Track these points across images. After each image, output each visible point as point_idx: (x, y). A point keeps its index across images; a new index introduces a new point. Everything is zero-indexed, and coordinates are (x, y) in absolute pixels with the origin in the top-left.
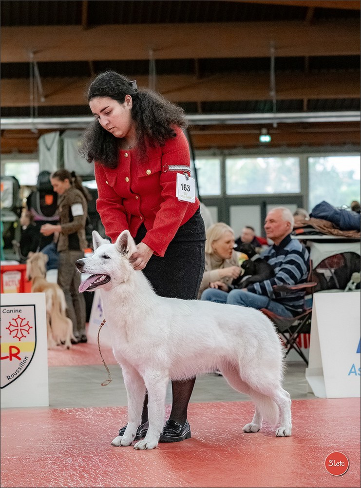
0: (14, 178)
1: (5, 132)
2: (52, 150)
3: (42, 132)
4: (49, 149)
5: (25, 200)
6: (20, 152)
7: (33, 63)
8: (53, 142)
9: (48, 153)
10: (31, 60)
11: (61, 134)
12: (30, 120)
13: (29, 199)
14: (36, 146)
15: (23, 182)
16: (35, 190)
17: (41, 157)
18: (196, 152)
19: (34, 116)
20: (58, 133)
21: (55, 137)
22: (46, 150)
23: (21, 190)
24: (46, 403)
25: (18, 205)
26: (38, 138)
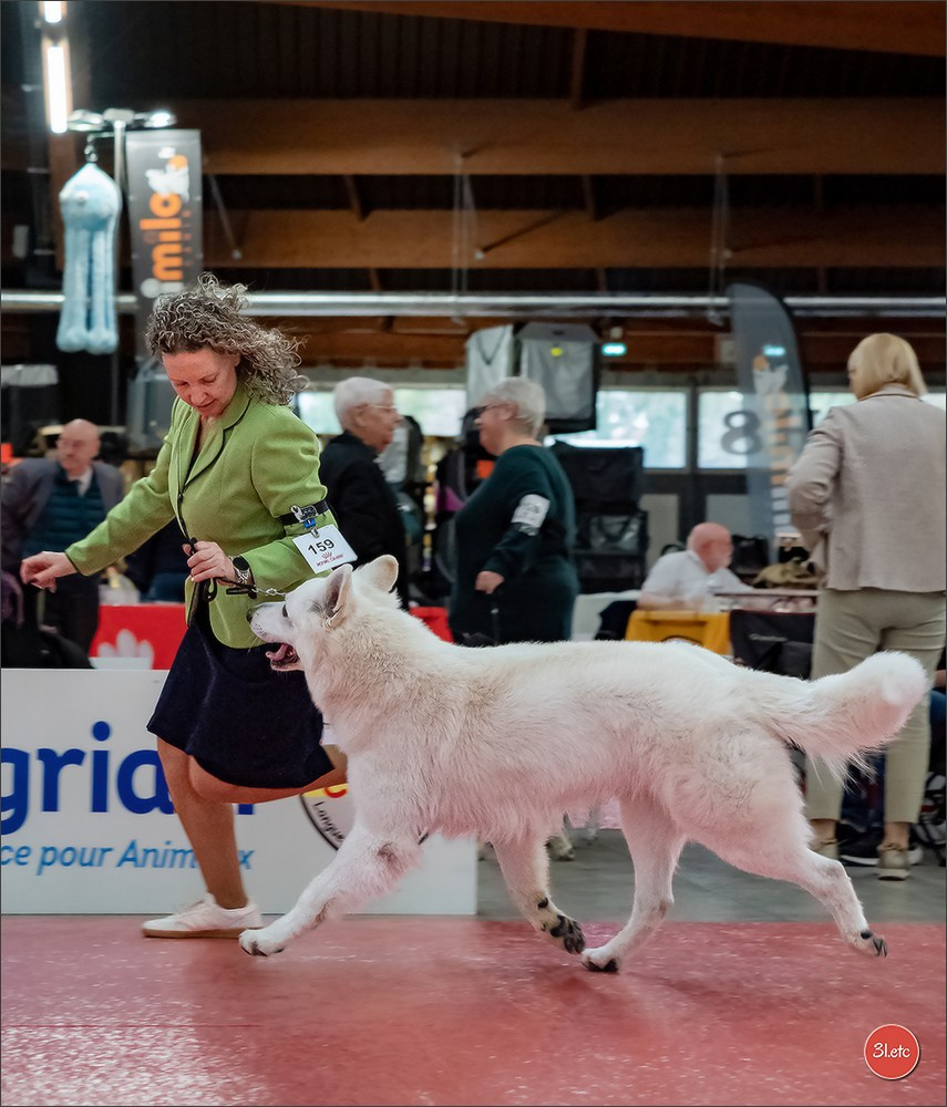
0: (410, 420)
1: (395, 323)
2: (495, 363)
3: (476, 325)
4: (489, 362)
5: (432, 469)
6: (427, 365)
7: (461, 177)
8: (498, 346)
9: (486, 370)
10: (457, 171)
11: (516, 331)
12: (451, 299)
13: (441, 465)
14: (463, 352)
15: (429, 429)
16: (455, 448)
17: (472, 376)
18: (814, 376)
19: (460, 291)
20: (509, 329)
21: (502, 337)
22: (482, 363)
23: (425, 448)
24: (469, 908)
25: (417, 478)
26: (467, 337)
